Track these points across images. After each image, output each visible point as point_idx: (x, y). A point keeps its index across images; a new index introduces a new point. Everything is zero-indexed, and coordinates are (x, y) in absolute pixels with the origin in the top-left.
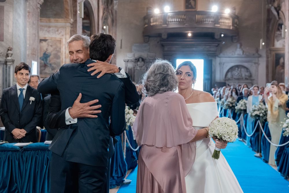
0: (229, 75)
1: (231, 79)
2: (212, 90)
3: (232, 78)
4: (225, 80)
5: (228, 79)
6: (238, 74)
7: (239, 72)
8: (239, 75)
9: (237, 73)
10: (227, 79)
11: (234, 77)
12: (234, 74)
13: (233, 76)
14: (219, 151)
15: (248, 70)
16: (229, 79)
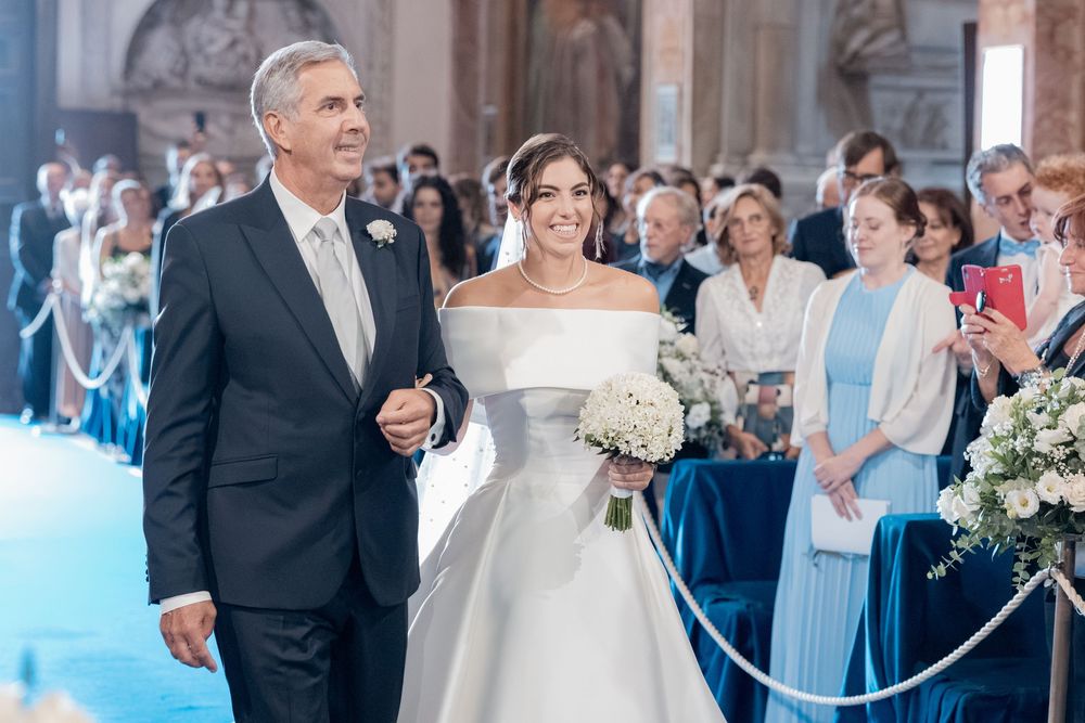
0: (160, 54)
1: (175, 83)
2: (43, 176)
3: (182, 75)
4: (127, 94)
5: (147, 84)
6: (233, 44)
7: (236, 25)
8: (240, 49)
9: (223, 40)
10: (139, 80)
11: (200, 68)
12: (199, 49)
13: (187, 66)
14: (625, 497)
15: (312, 17)
16: (158, 87)
